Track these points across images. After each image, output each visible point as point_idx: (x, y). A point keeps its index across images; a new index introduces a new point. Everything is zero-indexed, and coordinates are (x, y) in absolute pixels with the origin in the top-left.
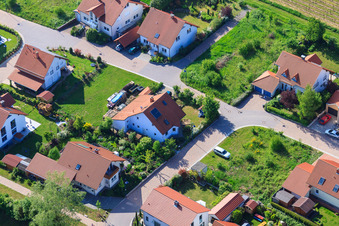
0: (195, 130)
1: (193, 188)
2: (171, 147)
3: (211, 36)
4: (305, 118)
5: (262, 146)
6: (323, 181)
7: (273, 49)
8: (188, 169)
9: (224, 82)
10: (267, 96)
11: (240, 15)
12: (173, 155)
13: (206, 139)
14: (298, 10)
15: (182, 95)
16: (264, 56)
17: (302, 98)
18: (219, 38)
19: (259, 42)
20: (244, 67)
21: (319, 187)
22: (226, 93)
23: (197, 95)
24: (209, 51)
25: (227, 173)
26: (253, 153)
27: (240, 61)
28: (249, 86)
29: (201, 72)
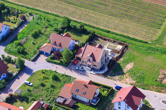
0: (14, 74)
1: (16, 101)
2: (3, 83)
3: (17, 30)
4: (66, 63)
5: (47, 78)
6: (78, 91)
7: (47, 33)
8: (13, 93)
9: (26, 50)
10: (47, 55)
11: (30, 19)
12: (5, 87)
13: (20, 78)
14: (57, 14)
15: (6, 59)
16: (43, 37)
17: (64, 54)
18: (21, 30)
19: (40, 30)
20: (35, 42)
21: (76, 93)
22: (27, 56)
23: (13, 58)
24: (16, 37)
25: (32, 93)
26: (44, 82)
27: (32, 40)
28: (38, 51)
29: (14, 47)
